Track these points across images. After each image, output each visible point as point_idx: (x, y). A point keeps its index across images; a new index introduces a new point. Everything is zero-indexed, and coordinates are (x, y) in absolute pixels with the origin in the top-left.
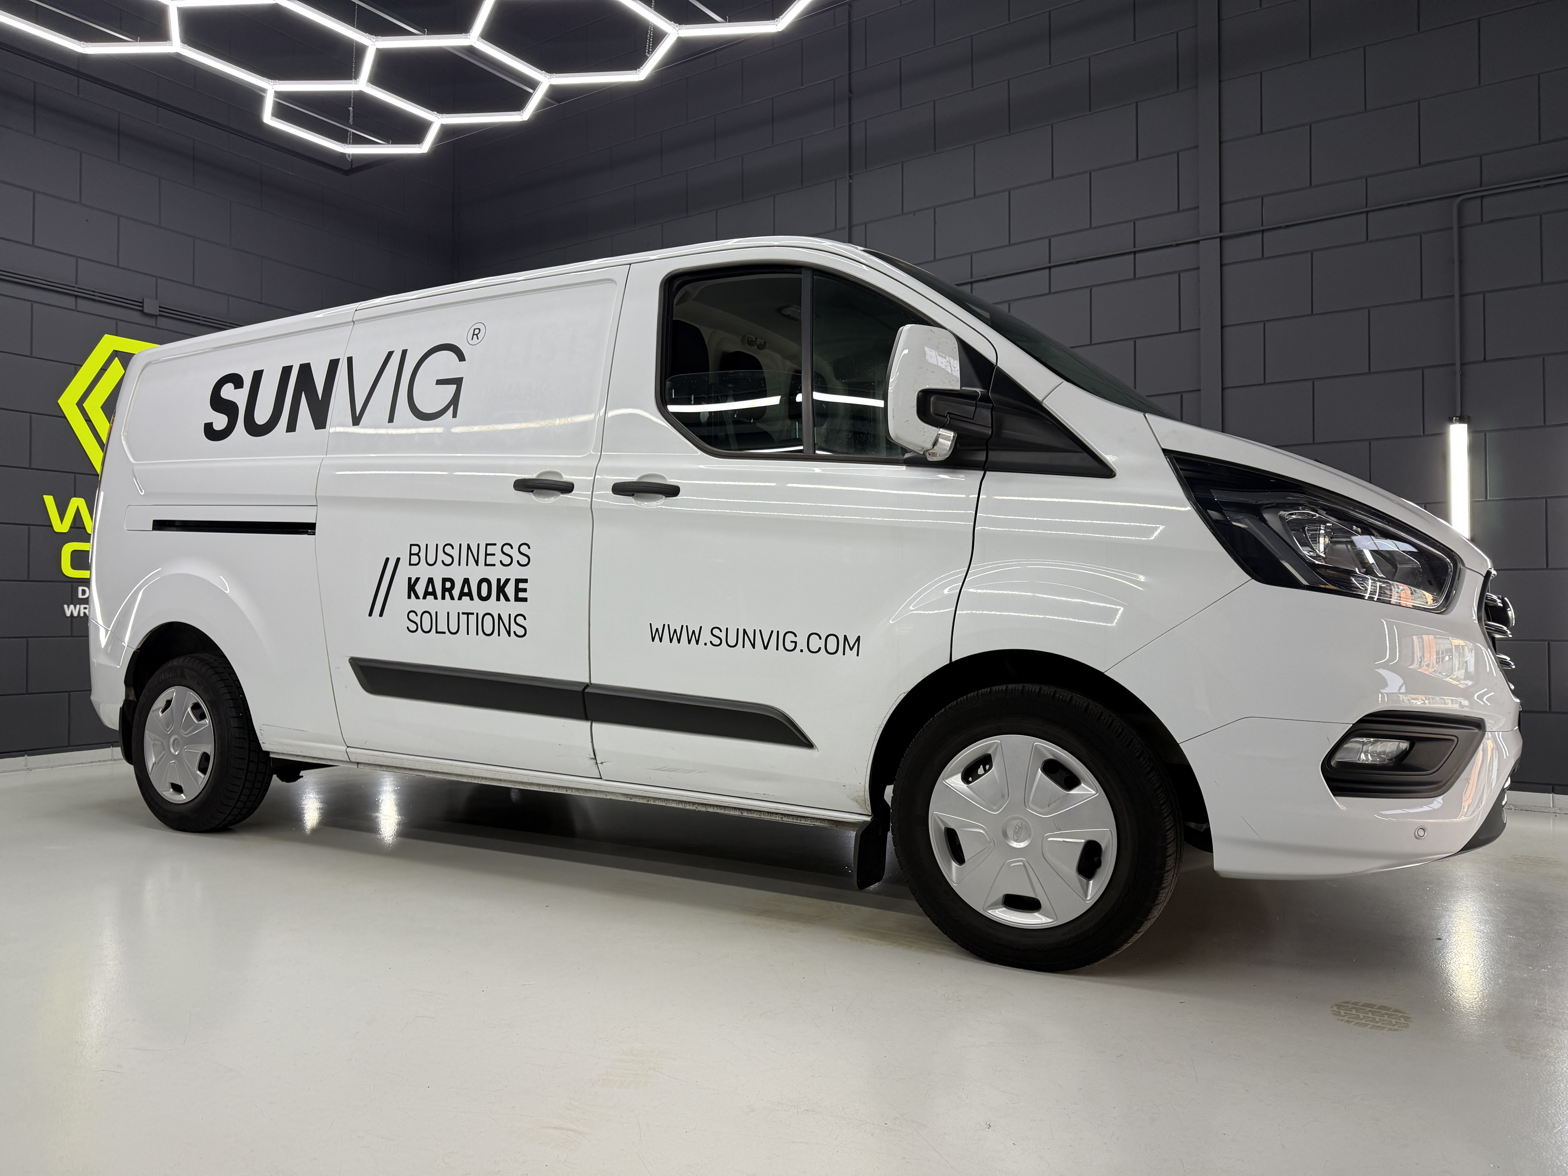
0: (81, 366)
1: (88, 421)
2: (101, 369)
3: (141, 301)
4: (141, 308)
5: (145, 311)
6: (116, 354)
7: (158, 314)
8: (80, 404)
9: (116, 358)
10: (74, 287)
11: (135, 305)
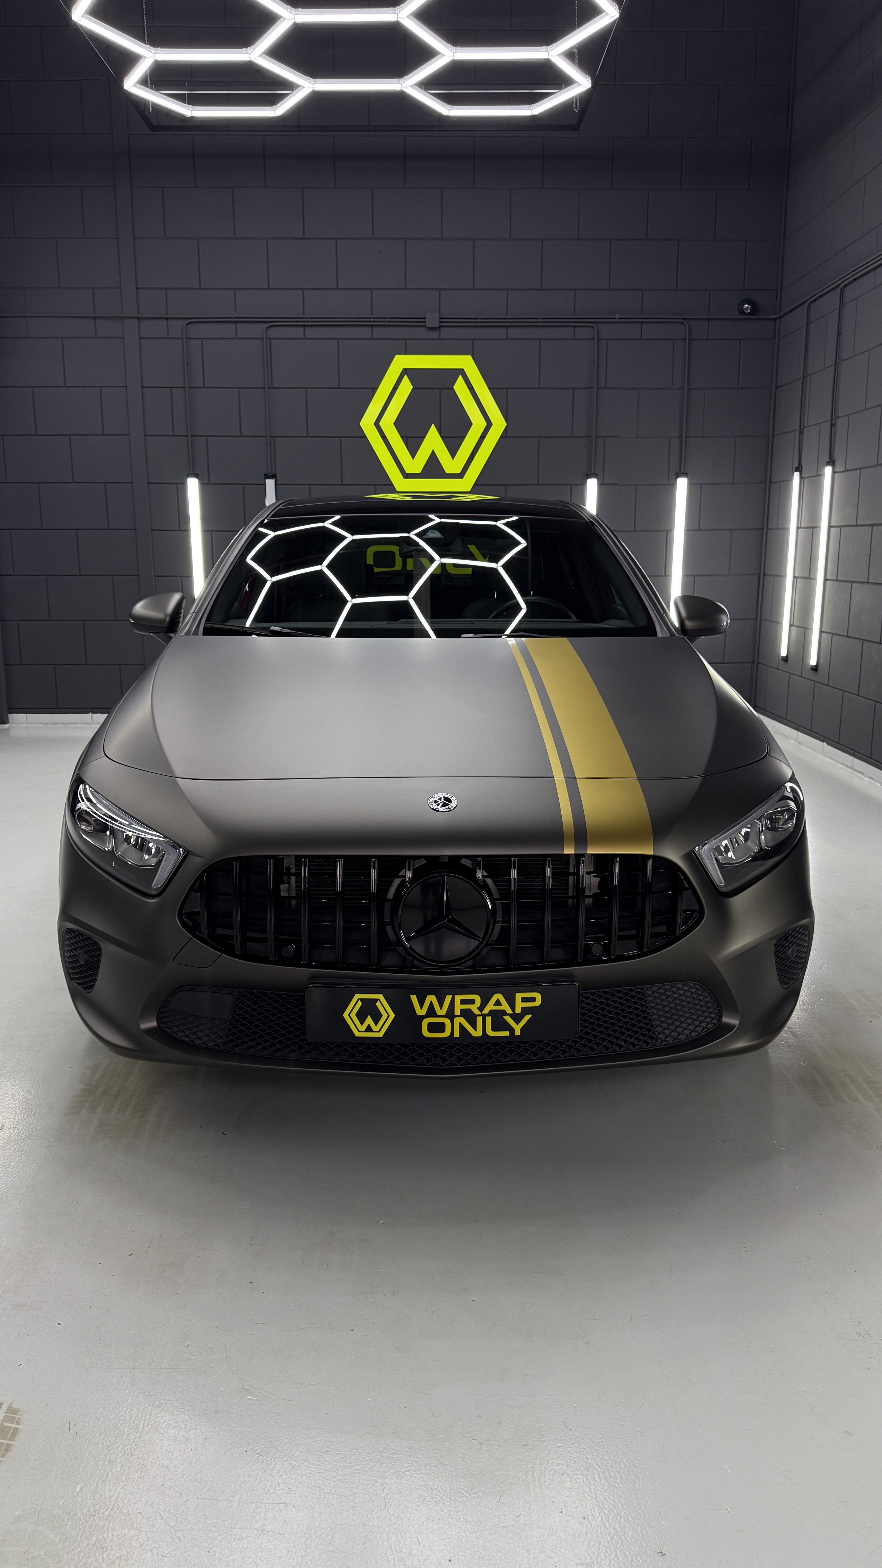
0: (377, 388)
1: (384, 437)
2: (393, 389)
3: (424, 316)
4: (423, 324)
5: (428, 326)
6: (405, 372)
7: (438, 326)
8: (377, 424)
9: (406, 376)
10: (370, 318)
11: (419, 322)
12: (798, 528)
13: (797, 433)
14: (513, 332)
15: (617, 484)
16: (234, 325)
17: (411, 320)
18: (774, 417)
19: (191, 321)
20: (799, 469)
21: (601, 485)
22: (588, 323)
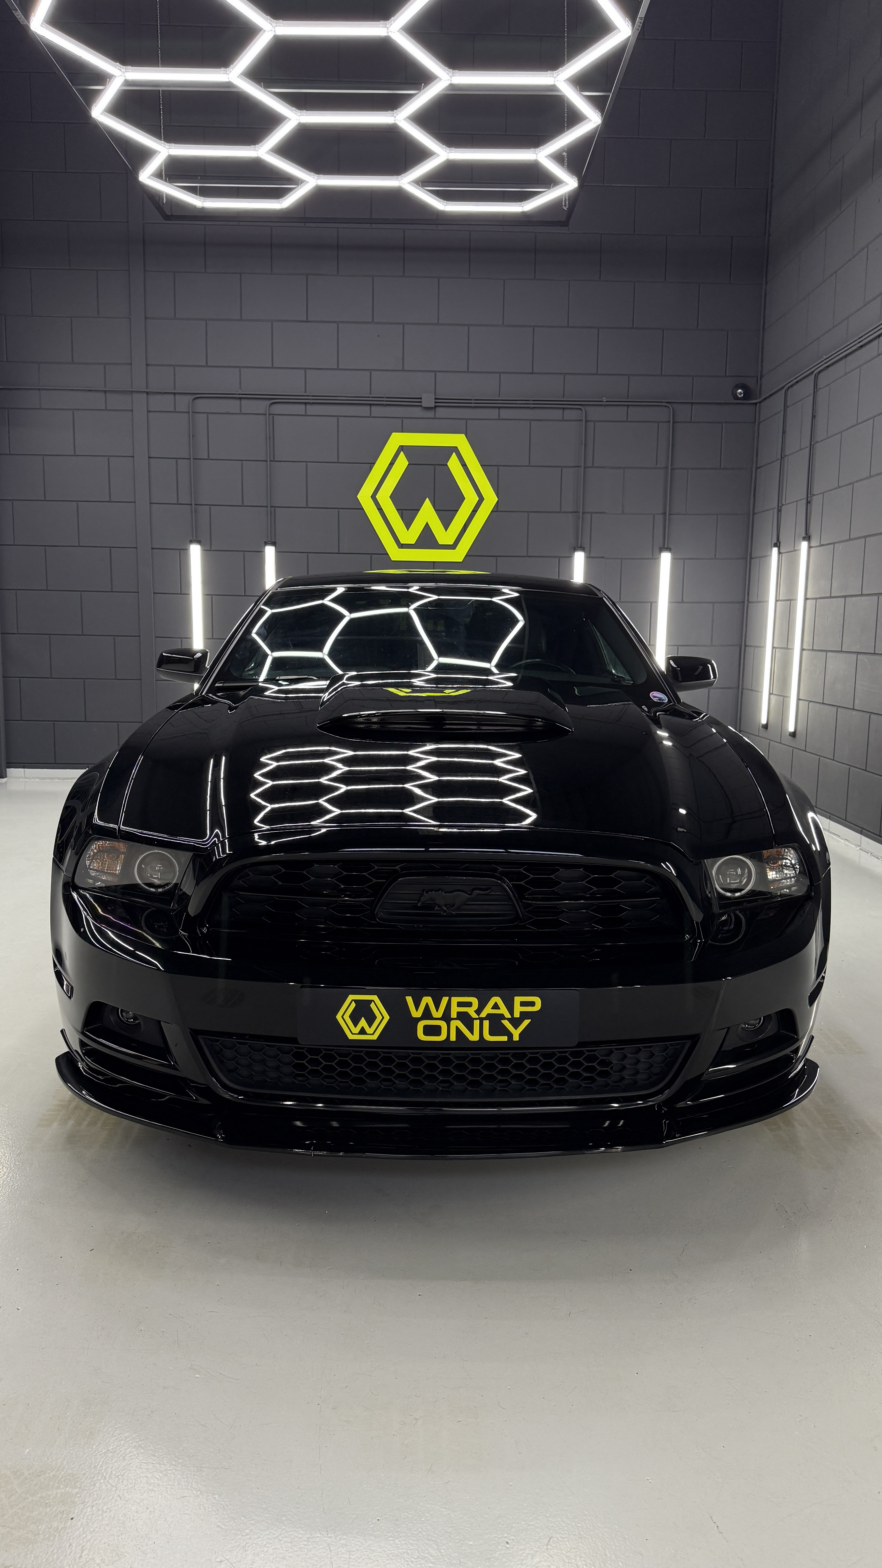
0: (374, 463)
1: (380, 509)
2: (390, 464)
3: (420, 397)
4: (420, 404)
5: (423, 406)
6: (402, 448)
7: (433, 406)
8: (374, 497)
9: (402, 452)
10: (369, 397)
11: (415, 402)
12: (777, 601)
13: (776, 511)
14: (505, 413)
15: (603, 557)
16: (238, 402)
17: (408, 400)
18: (754, 496)
19: (198, 396)
20: (777, 545)
21: (588, 558)
22: (578, 405)
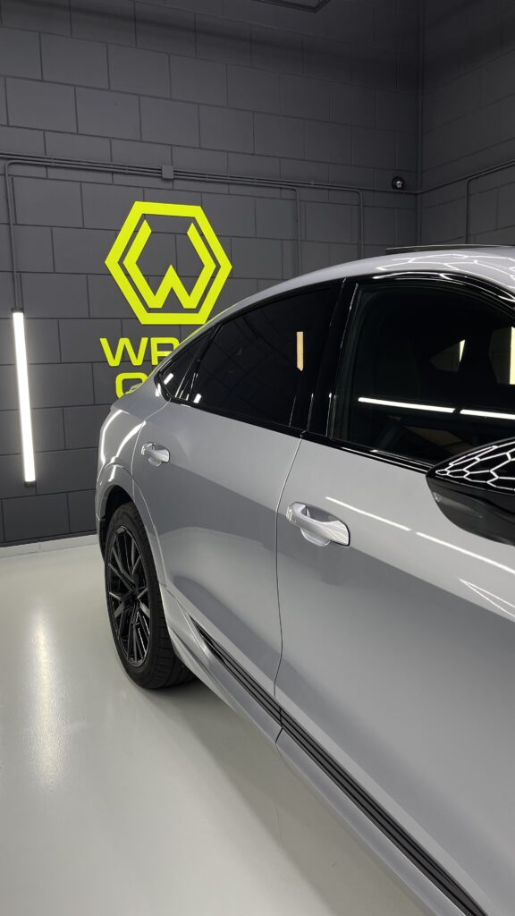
3: (160, 168)
4: (160, 175)
5: (164, 176)
7: (173, 178)
10: (110, 165)
11: (156, 172)
14: (234, 189)
17: (150, 170)
22: (292, 186)
